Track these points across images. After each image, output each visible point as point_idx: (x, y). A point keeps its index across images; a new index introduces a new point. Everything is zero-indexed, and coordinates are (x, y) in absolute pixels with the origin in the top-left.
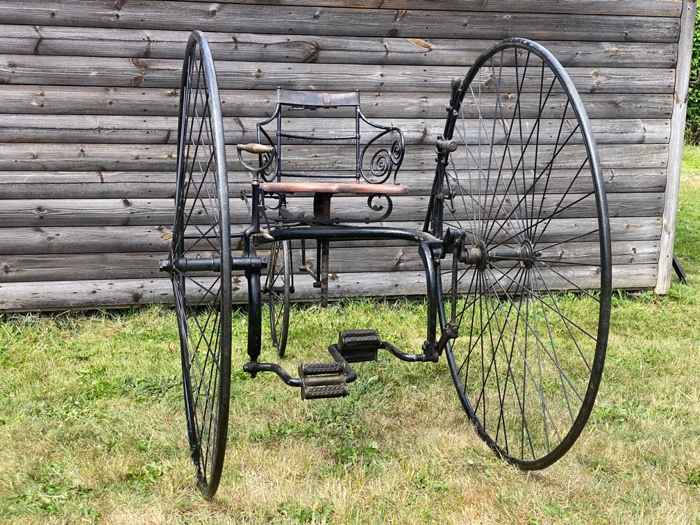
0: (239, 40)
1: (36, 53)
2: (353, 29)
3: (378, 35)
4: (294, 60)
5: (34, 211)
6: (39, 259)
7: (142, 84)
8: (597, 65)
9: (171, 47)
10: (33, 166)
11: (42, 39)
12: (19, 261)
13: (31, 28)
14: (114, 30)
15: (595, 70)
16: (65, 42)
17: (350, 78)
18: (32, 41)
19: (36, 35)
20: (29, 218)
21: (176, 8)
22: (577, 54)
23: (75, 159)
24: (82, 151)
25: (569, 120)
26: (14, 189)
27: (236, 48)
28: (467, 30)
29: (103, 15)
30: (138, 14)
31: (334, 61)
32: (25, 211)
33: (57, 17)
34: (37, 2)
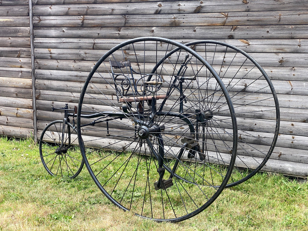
1: (93, 49)
2: (211, 35)
3: (223, 38)
9: (137, 46)
10: (92, 92)
11: (95, 43)
12: (87, 127)
13: (92, 39)
14: (118, 39)
16: (102, 44)
18: (92, 44)
19: (93, 42)
23: (105, 90)
24: (107, 87)
27: (161, 45)
28: (269, 35)
29: (114, 34)
30: (126, 33)
31: (203, 51)
33: (100, 35)
34: (94, 29)
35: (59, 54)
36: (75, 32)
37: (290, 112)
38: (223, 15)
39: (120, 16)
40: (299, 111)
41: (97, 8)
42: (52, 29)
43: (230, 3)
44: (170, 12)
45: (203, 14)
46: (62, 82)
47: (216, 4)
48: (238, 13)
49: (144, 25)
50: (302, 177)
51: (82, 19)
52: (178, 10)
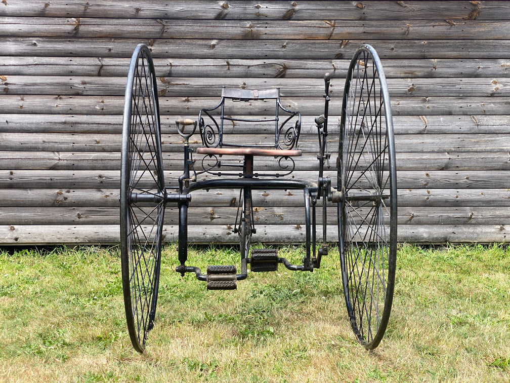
0: (231, 63)
1: (99, 75)
2: (310, 54)
3: (328, 57)
4: (269, 76)
5: (97, 178)
6: (100, 210)
7: (166, 94)
8: (496, 76)
9: (185, 69)
10: (96, 148)
11: (102, 66)
12: (87, 210)
13: (96, 59)
15: (495, 79)
16: (117, 67)
17: (308, 88)
18: (97, 67)
19: (99, 63)
20: (93, 183)
21: (189, 44)
22: (479, 68)
25: (474, 116)
26: (85, 164)
27: (229, 69)
28: (394, 53)
30: (164, 48)
31: (297, 76)
32: (91, 178)
33: (112, 51)
34: (100, 42)
35: (26, 85)
36: (60, 46)
37: (424, 157)
38: (328, 24)
39: (153, 22)
40: (435, 156)
41: (106, 6)
42: (9, 41)
43: (338, 8)
44: (242, 16)
45: (296, 21)
46: (31, 134)
47: (318, 8)
48: (349, 21)
49: (197, 36)
50: (440, 244)
51: (74, 23)
52: (256, 14)
